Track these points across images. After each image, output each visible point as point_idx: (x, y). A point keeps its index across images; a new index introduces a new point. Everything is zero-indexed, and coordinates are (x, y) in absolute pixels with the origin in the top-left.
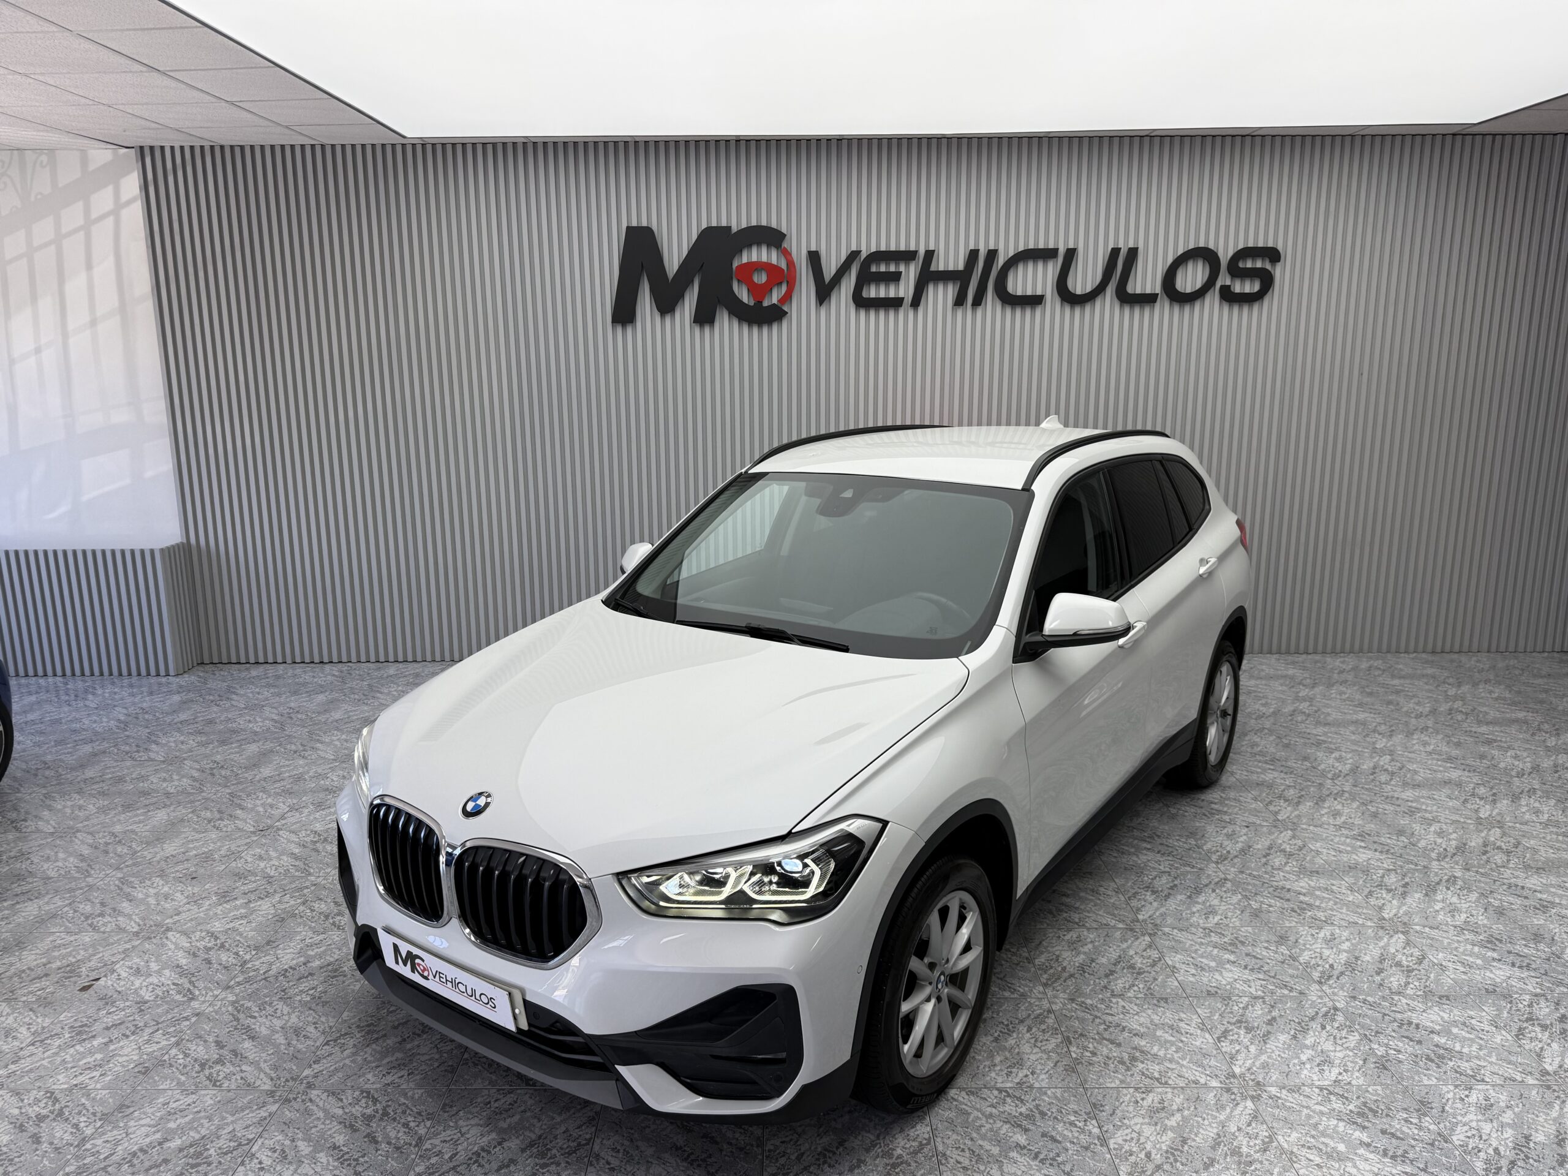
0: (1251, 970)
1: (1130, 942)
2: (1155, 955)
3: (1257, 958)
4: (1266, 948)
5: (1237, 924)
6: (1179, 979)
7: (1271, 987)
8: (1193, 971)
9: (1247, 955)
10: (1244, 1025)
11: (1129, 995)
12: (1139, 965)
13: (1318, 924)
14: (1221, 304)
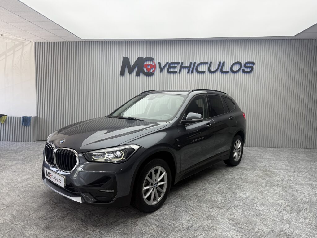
0: (223, 198)
2: (203, 194)
4: (229, 194)
5: (225, 190)
6: (207, 198)
7: (226, 201)
8: (211, 197)
9: (224, 195)
10: (217, 207)
11: (194, 200)
12: (199, 195)
13: (243, 191)
14: (243, 73)
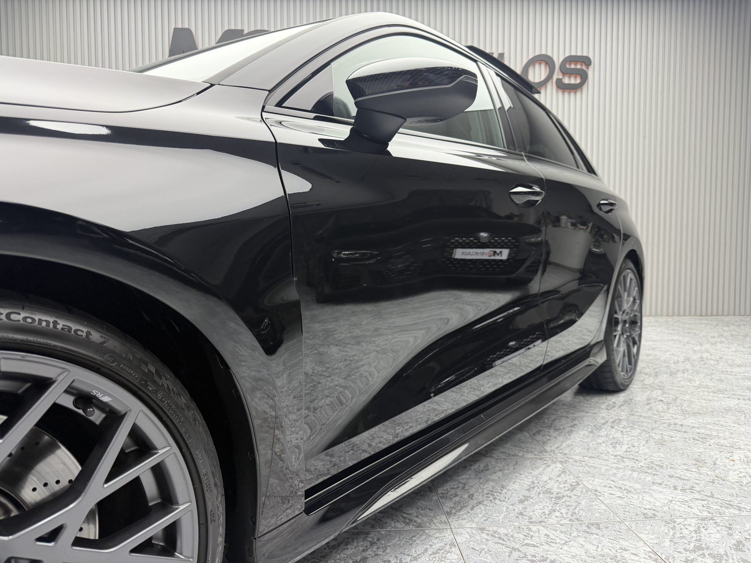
0: (682, 490)
1: (541, 469)
2: (571, 480)
3: (683, 479)
4: (687, 470)
5: (647, 451)
6: (606, 502)
7: (715, 507)
8: (620, 494)
9: (671, 477)
10: (706, 552)
11: (551, 521)
12: (556, 490)
14: (557, 91)
